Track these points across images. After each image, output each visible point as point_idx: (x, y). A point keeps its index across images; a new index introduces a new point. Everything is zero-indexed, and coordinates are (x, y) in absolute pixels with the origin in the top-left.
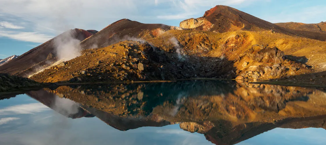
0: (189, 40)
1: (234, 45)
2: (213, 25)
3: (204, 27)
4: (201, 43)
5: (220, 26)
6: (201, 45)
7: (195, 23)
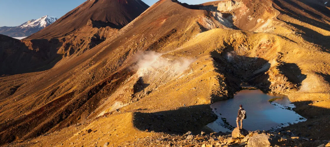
0: (233, 41)
1: (265, 47)
2: (249, 9)
3: (241, 11)
4: (241, 44)
5: (255, 11)
6: (241, 46)
7: (232, 5)
